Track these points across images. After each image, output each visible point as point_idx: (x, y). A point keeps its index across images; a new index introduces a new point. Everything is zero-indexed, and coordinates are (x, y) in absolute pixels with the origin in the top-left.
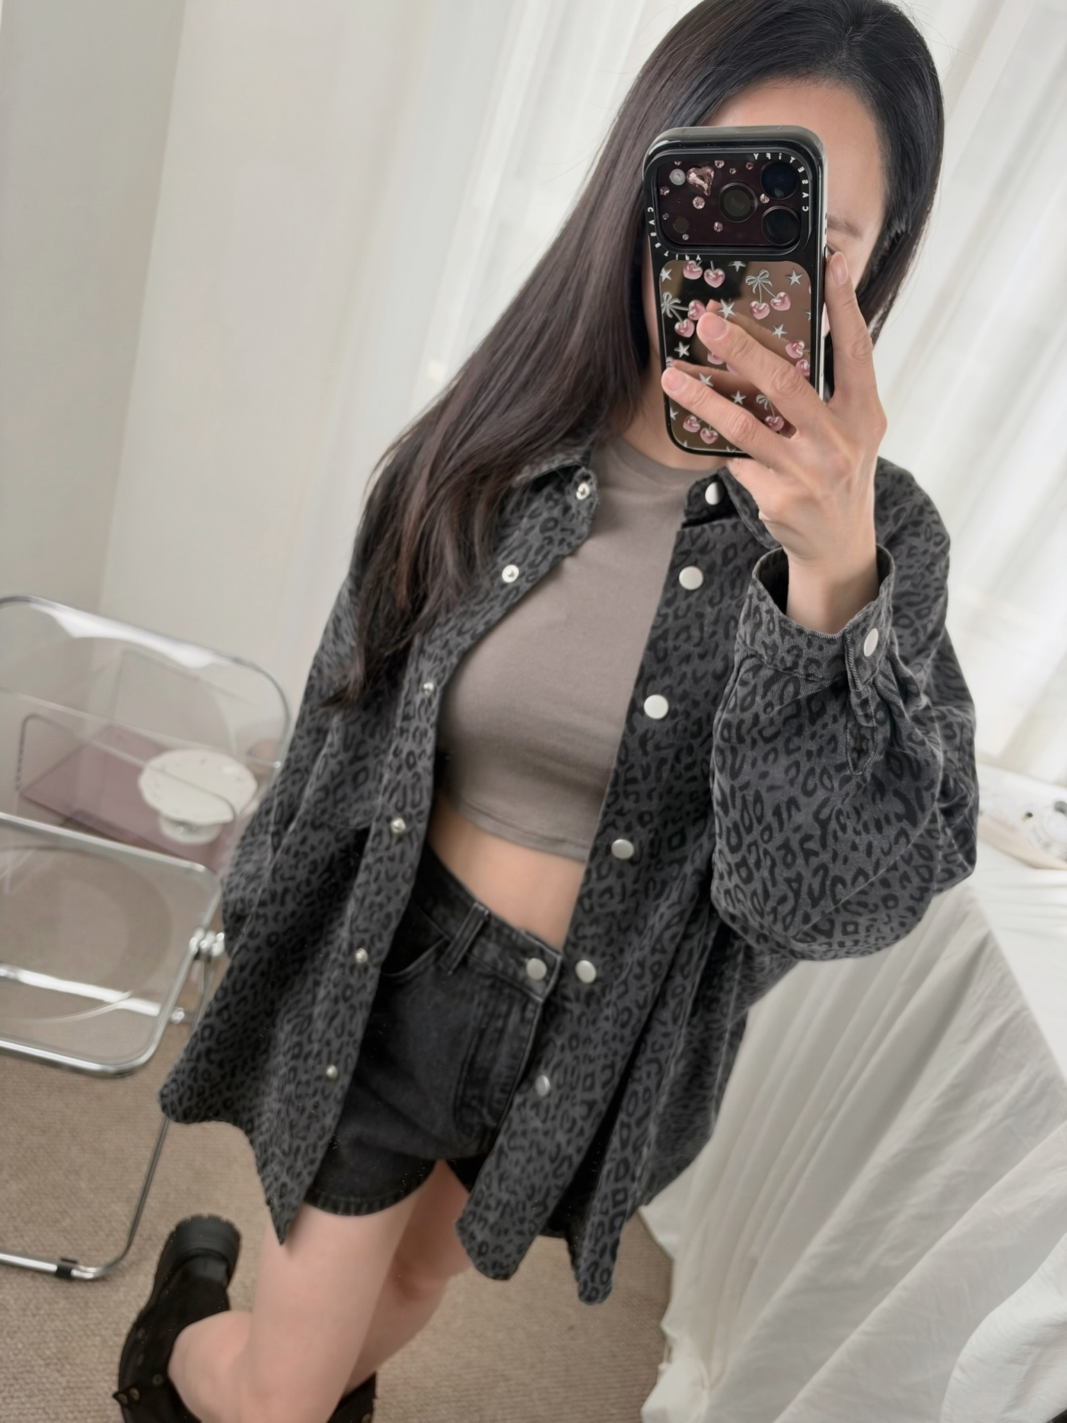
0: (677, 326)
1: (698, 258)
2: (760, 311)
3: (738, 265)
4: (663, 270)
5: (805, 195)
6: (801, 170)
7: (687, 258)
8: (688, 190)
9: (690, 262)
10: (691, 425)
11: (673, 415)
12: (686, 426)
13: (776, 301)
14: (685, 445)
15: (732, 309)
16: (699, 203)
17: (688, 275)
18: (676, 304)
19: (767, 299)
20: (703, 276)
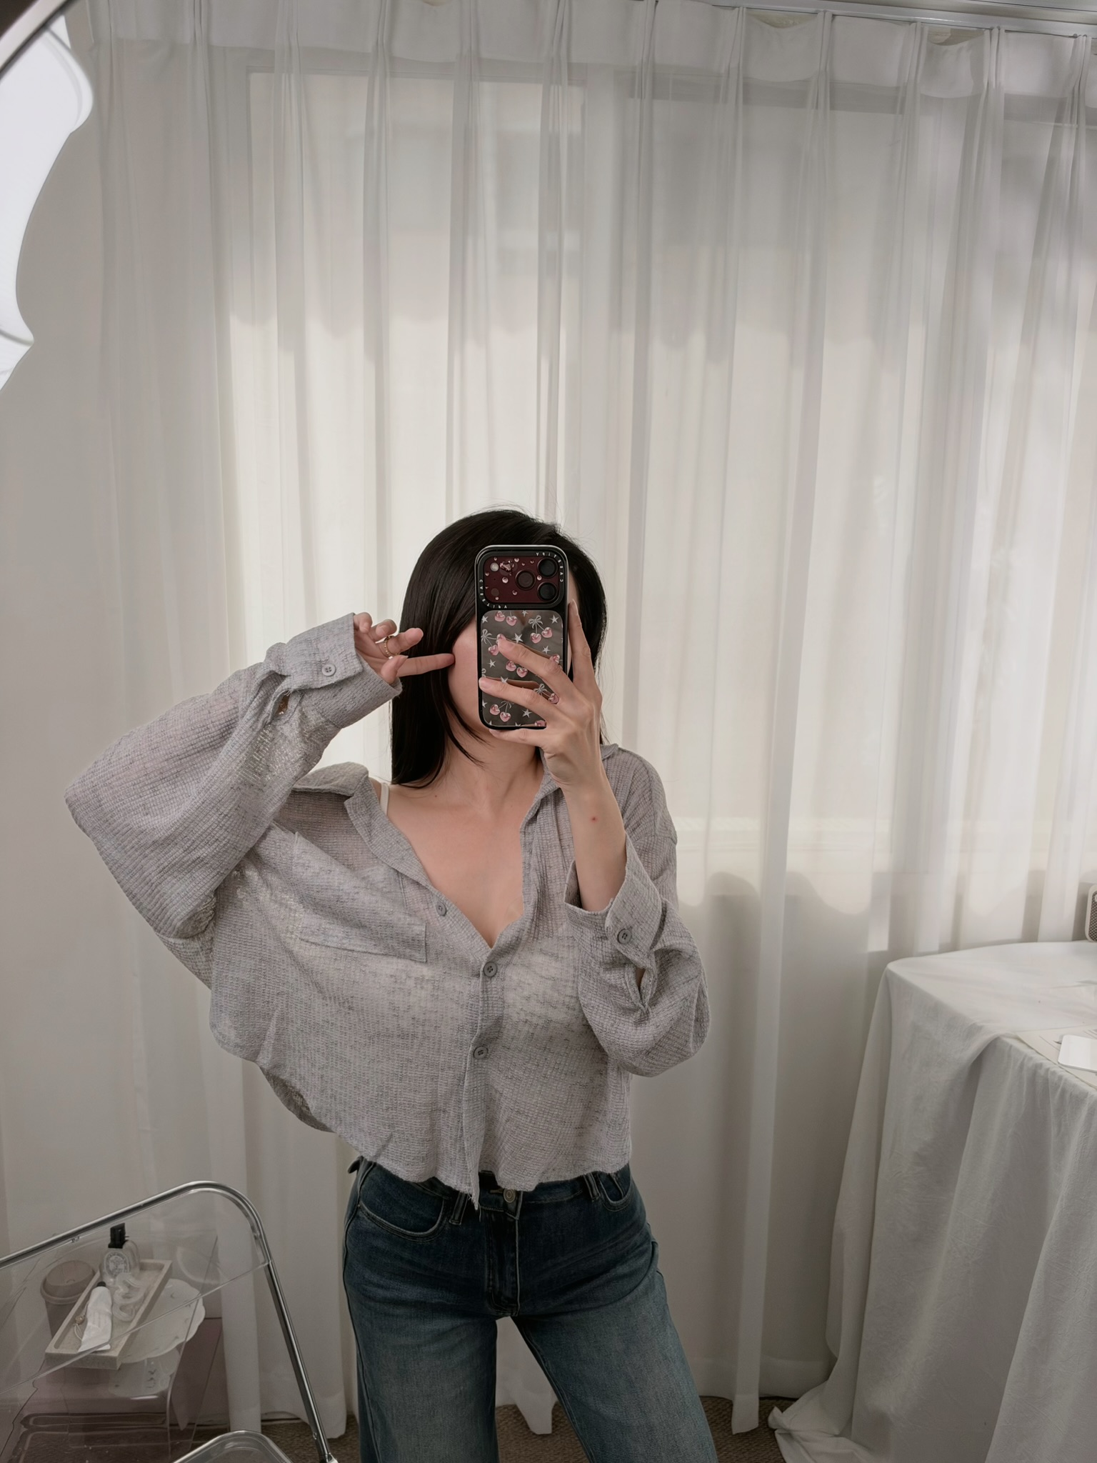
0: (489, 649)
1: (506, 607)
2: (536, 639)
3: (525, 612)
5: (561, 574)
6: (560, 561)
7: (500, 607)
8: (498, 575)
9: (499, 612)
10: (494, 710)
11: (484, 704)
12: (492, 712)
13: (545, 632)
14: (491, 724)
15: (521, 638)
16: (505, 581)
17: (497, 619)
18: (489, 636)
19: (540, 631)
20: (505, 619)
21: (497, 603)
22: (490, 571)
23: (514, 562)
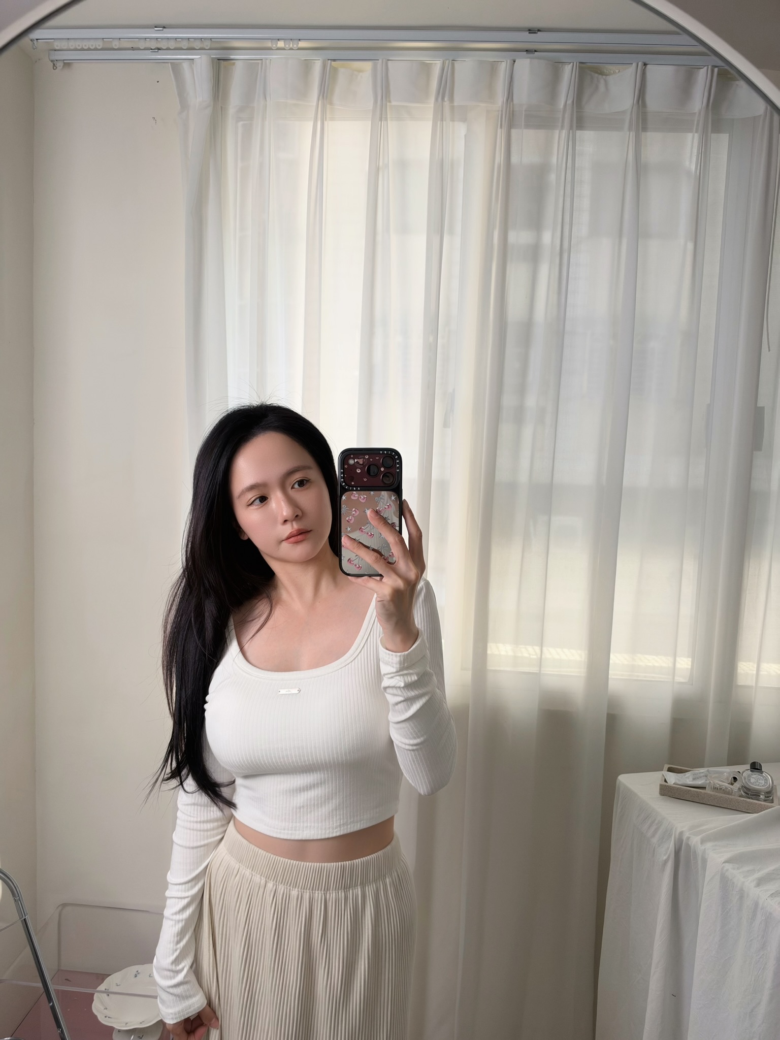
0: (347, 519)
1: (359, 489)
3: (372, 493)
4: (343, 496)
5: (398, 466)
6: (396, 457)
7: (355, 489)
8: (354, 467)
9: (354, 492)
16: (358, 471)
17: (352, 497)
18: (347, 510)
20: (358, 498)
21: (353, 486)
22: (348, 464)
23: (364, 458)
